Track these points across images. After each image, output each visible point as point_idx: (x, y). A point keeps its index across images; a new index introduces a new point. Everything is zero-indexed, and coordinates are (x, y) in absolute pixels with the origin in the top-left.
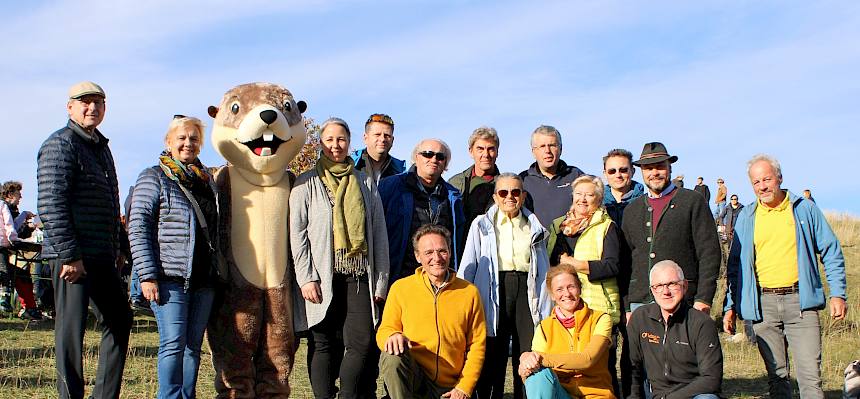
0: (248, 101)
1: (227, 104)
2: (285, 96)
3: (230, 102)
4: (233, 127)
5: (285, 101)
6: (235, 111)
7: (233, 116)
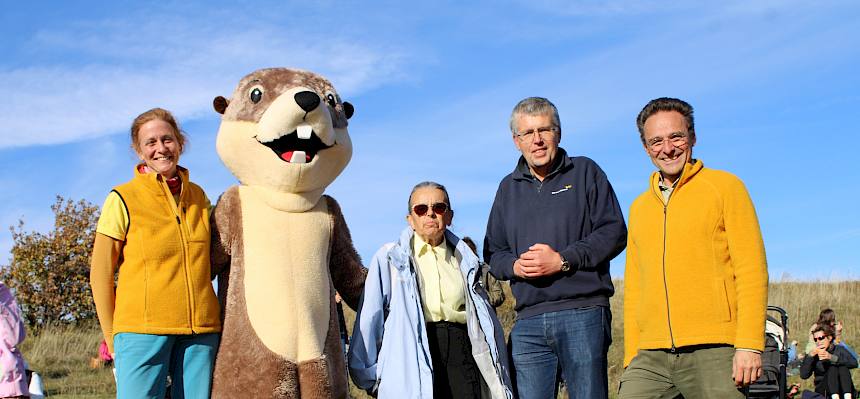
0: (275, 86)
1: (244, 91)
2: (328, 87)
3: (249, 86)
4: (252, 120)
5: (327, 94)
6: (256, 98)
7: (252, 106)
